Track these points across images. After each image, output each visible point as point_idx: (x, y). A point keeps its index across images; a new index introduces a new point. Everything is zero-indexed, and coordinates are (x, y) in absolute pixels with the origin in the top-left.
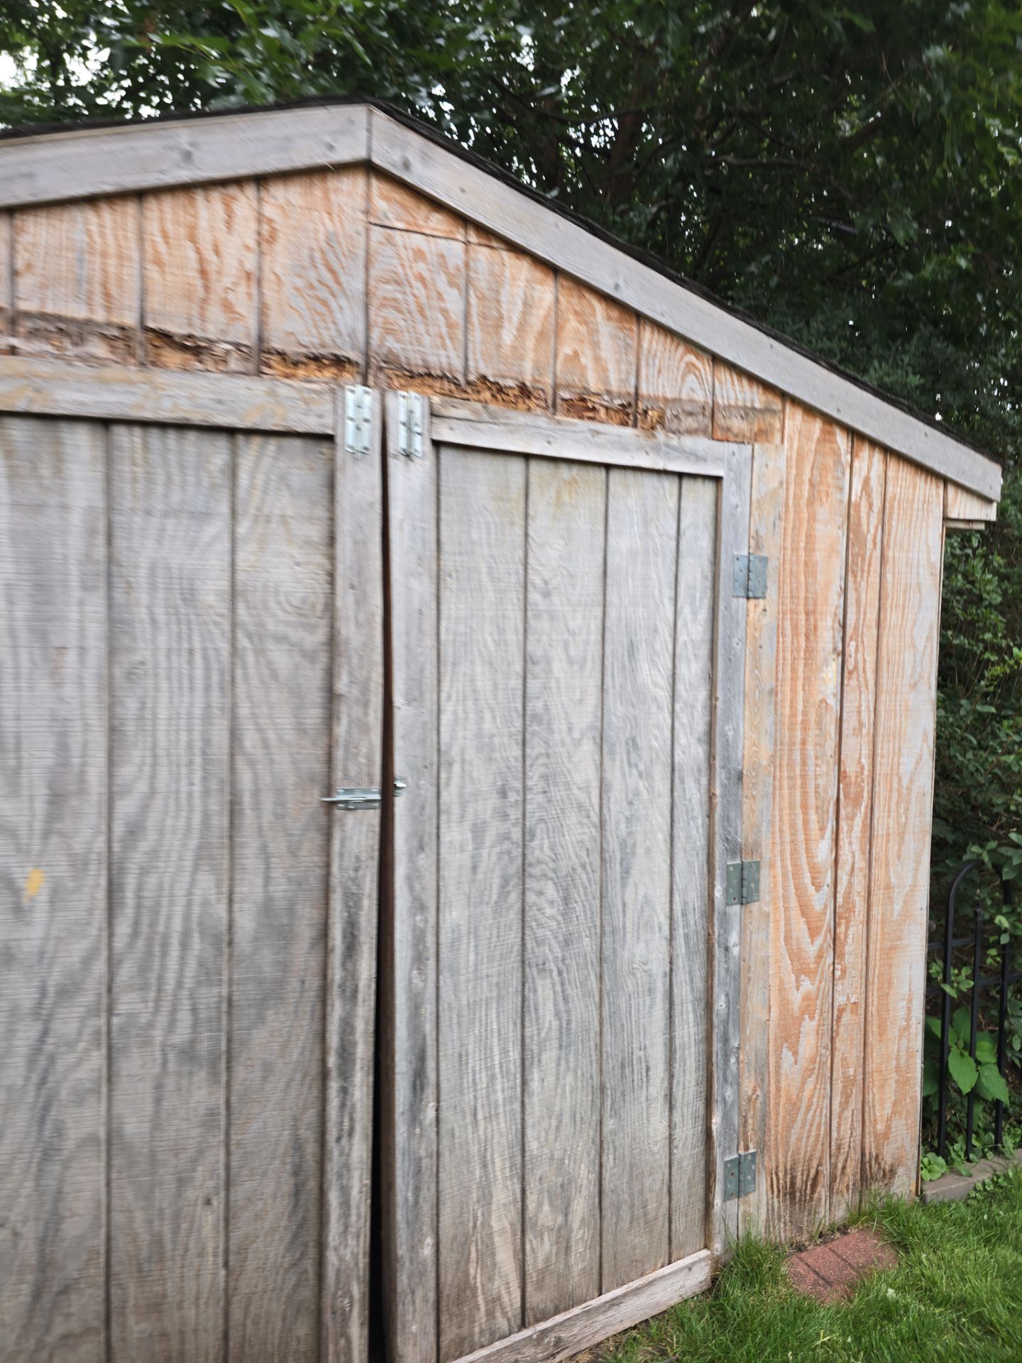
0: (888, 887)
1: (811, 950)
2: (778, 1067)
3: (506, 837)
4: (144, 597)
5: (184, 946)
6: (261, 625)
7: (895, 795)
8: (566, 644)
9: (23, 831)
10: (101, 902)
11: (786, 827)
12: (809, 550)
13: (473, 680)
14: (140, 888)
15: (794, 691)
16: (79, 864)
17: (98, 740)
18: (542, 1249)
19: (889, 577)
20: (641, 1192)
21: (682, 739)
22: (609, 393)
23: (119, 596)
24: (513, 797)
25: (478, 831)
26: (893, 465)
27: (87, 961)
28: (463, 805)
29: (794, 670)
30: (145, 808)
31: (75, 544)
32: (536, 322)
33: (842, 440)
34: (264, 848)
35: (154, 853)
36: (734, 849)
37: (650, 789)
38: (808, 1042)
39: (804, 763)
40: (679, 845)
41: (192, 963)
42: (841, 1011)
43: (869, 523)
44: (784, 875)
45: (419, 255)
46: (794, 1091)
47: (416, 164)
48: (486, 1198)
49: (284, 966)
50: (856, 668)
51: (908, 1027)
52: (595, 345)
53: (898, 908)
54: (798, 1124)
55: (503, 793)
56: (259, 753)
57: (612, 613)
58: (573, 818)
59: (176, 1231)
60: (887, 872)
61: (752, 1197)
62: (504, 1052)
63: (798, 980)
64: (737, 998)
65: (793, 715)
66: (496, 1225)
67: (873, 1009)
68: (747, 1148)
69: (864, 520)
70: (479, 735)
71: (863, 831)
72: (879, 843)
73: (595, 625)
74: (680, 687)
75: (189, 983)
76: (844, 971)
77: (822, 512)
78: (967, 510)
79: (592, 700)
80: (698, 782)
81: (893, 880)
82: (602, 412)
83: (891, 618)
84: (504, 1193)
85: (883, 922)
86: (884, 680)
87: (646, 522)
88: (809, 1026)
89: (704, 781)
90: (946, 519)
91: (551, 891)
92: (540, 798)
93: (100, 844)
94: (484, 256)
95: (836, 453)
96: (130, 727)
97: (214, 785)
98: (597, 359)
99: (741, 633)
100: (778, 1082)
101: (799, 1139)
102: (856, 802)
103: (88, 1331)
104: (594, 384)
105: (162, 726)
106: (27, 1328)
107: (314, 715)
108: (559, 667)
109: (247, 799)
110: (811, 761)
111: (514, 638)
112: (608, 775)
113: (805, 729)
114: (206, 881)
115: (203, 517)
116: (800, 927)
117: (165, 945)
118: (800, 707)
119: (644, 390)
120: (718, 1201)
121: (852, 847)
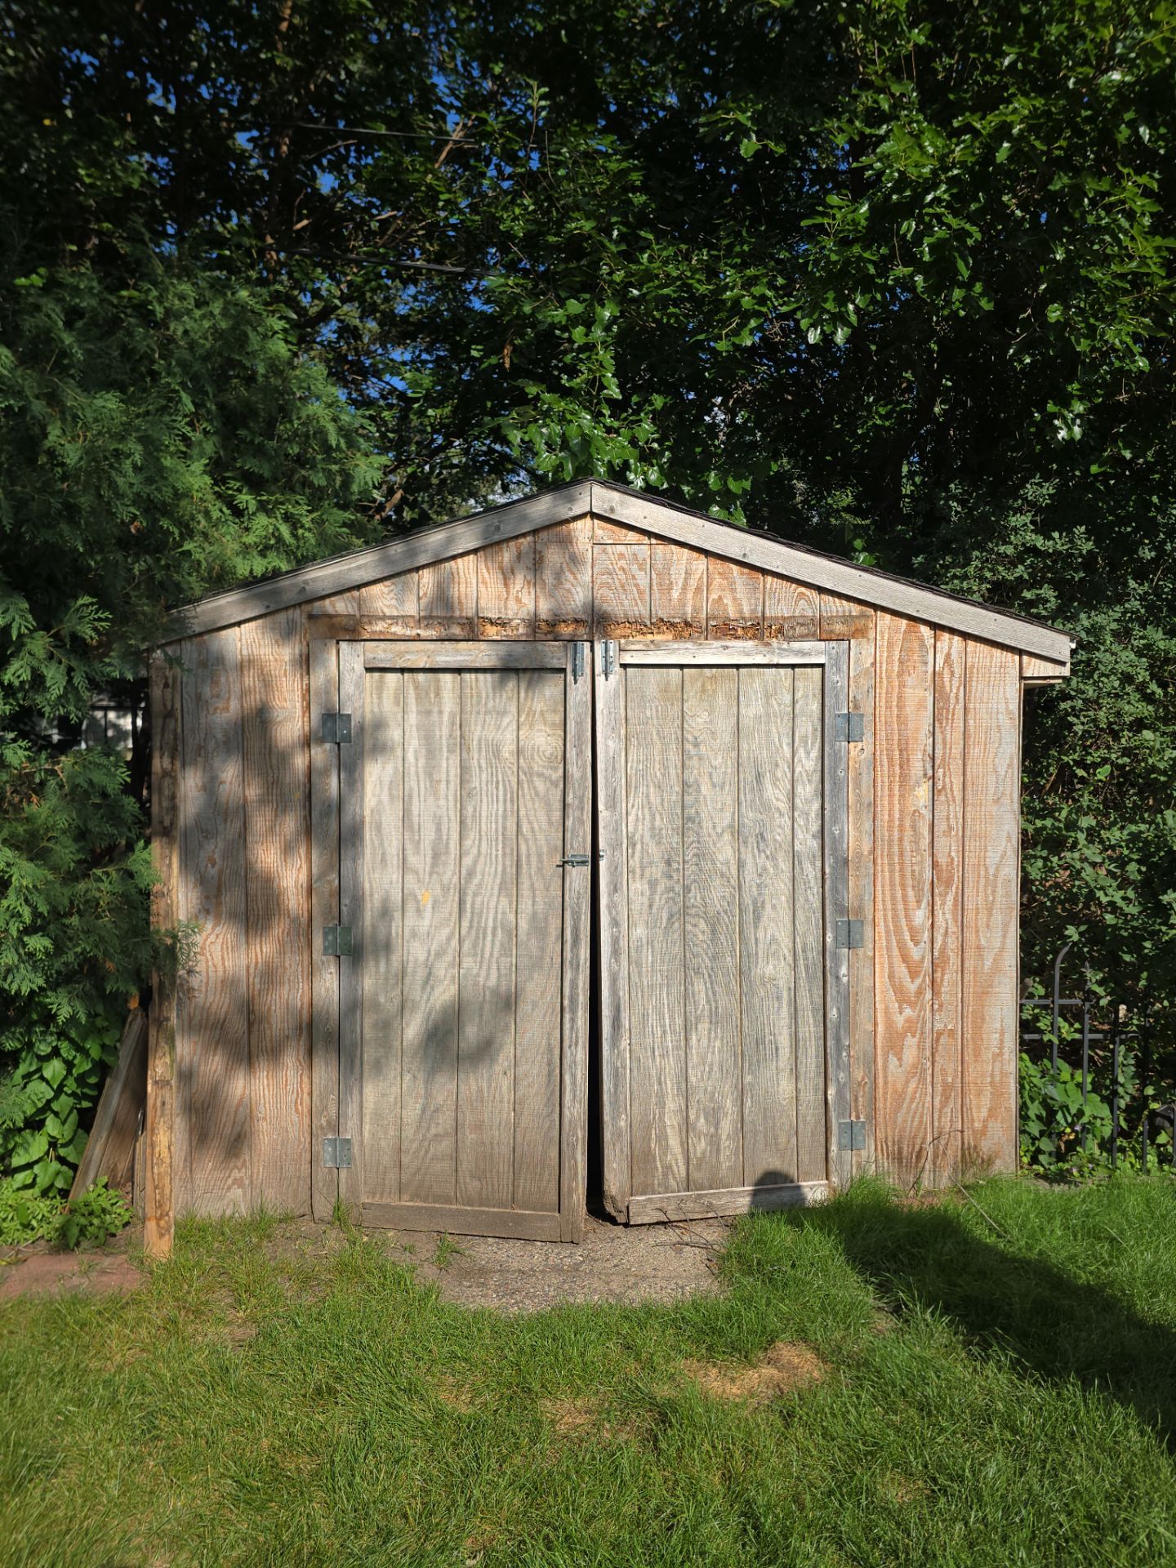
0: (979, 947)
1: (912, 987)
2: (885, 1067)
3: (671, 889)
4: (476, 756)
5: (494, 934)
6: (530, 768)
7: (982, 881)
8: (710, 775)
9: (421, 872)
10: (456, 910)
11: (888, 898)
12: (901, 706)
13: (648, 796)
14: (473, 903)
15: (891, 803)
16: (446, 890)
17: (455, 827)
18: (700, 1146)
19: (971, 722)
20: (773, 1128)
21: (800, 835)
22: (743, 618)
23: (465, 755)
24: (675, 866)
25: (653, 884)
26: (971, 643)
27: (449, 939)
28: (643, 868)
29: (890, 790)
30: (475, 862)
31: (445, 731)
32: (693, 583)
33: (925, 631)
34: (532, 885)
35: (480, 886)
36: (841, 910)
37: (776, 866)
38: (910, 1054)
39: (901, 854)
40: (798, 906)
41: (498, 944)
42: (940, 1034)
43: (952, 686)
44: (887, 932)
45: (622, 556)
46: (899, 1087)
47: (618, 509)
48: (662, 1105)
49: (542, 950)
50: (944, 787)
51: (1001, 1054)
52: (733, 591)
53: (988, 963)
54: (904, 1110)
55: (668, 863)
56: (529, 836)
57: (744, 754)
58: (717, 881)
59: (489, 1086)
60: (977, 936)
61: (864, 1153)
62: (672, 1018)
63: (900, 1007)
64: (846, 1012)
65: (891, 821)
66: (668, 1123)
67: (968, 1036)
68: (858, 1117)
69: (947, 684)
70: (653, 828)
71: (955, 905)
72: (970, 915)
73: (732, 762)
74: (798, 801)
75: (496, 955)
76: (941, 1006)
77: (910, 680)
78: (1037, 669)
79: (731, 809)
80: (813, 864)
81: (983, 942)
82: (740, 632)
83: (975, 751)
84: (672, 1104)
85: (975, 973)
86: (969, 796)
87: (767, 697)
88: (911, 1041)
89: (819, 864)
90: (1022, 678)
91: (702, 925)
92: (694, 868)
93: (455, 880)
94: (661, 549)
95: (921, 639)
96: (469, 821)
97: (508, 851)
98: (735, 599)
99: (843, 765)
100: (886, 1077)
101: (905, 1121)
102: (948, 884)
103: (446, 1134)
104: (732, 613)
105: (484, 820)
106: (418, 1128)
107: (558, 814)
108: (706, 789)
109: (524, 859)
110: (908, 854)
111: (674, 772)
112: (743, 856)
113: (902, 831)
114: (504, 902)
115: (504, 713)
116: (902, 970)
117: (485, 934)
118: (897, 816)
119: (768, 614)
120: (834, 1148)
121: (945, 916)
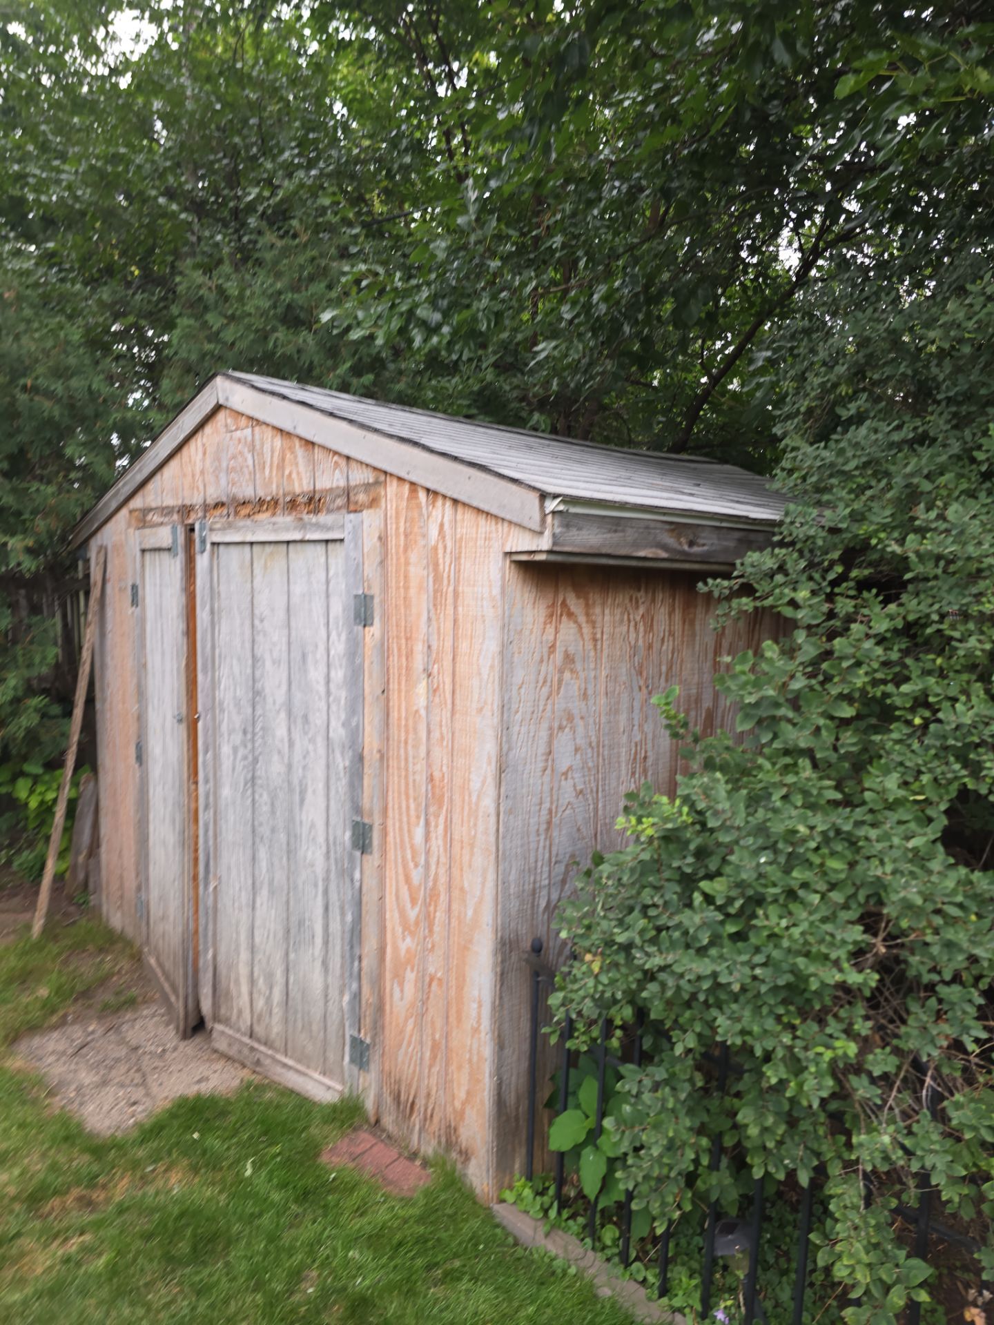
7: (466, 809)
11: (396, 806)
12: (407, 588)
13: (232, 666)
15: (400, 699)
18: (260, 1004)
19: (460, 609)
20: (309, 1014)
21: (333, 723)
22: (303, 493)
24: (249, 736)
25: (235, 750)
26: (460, 512)
28: (229, 734)
29: (399, 683)
32: (275, 461)
36: (356, 808)
38: (409, 990)
39: (406, 759)
43: (445, 562)
44: (395, 844)
45: (239, 441)
48: (238, 952)
51: (478, 1030)
52: (297, 465)
53: (470, 913)
54: (403, 1050)
55: (245, 732)
57: (293, 633)
58: (276, 758)
60: (461, 875)
61: (367, 1076)
62: (246, 877)
65: (400, 719)
66: (241, 971)
68: (365, 1036)
70: (235, 698)
71: (445, 830)
72: (456, 848)
73: (284, 640)
74: (332, 686)
77: (413, 557)
78: (523, 543)
79: (284, 687)
80: (342, 755)
81: (466, 885)
82: (303, 507)
84: (244, 955)
85: (459, 920)
86: (457, 701)
87: (309, 574)
88: (410, 976)
90: (505, 553)
94: (257, 430)
95: (420, 506)
98: (298, 473)
101: (403, 1063)
102: (440, 804)
104: (297, 488)
110: (411, 759)
113: (407, 732)
116: (405, 892)
118: (403, 714)
119: (317, 487)
121: (437, 843)
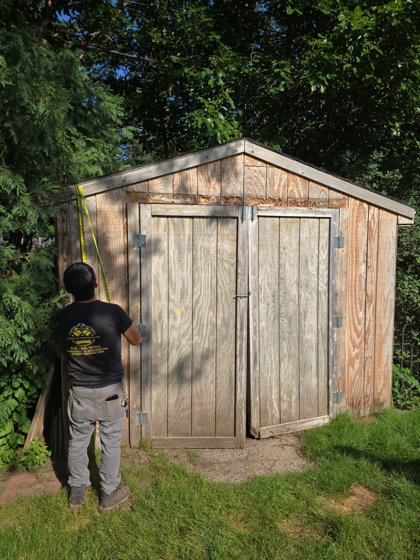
0: (381, 325)
1: (358, 341)
2: (348, 371)
3: (275, 307)
4: (199, 253)
5: (207, 326)
6: (222, 258)
7: (383, 300)
8: (289, 261)
9: (176, 301)
10: (191, 317)
11: (350, 308)
12: (356, 235)
13: (266, 269)
14: (198, 314)
15: (352, 272)
16: (186, 309)
17: (190, 283)
18: (285, 406)
19: (380, 241)
20: (310, 397)
21: (320, 284)
22: (301, 198)
23: (194, 253)
24: (276, 297)
25: (268, 305)
26: (381, 211)
27: (188, 329)
28: (264, 299)
29: (352, 266)
30: (199, 297)
31: (186, 243)
32: (283, 183)
33: (365, 205)
34: (223, 306)
35: (201, 307)
36: (335, 313)
37: (312, 297)
38: (357, 366)
39: (355, 291)
40: (319, 311)
41: (208, 330)
42: (367, 358)
43: (374, 227)
44: (350, 321)
45: (255, 171)
46: (353, 378)
47: (255, 152)
48: (271, 391)
49: (227, 332)
50: (370, 266)
51: (387, 364)
52: (297, 187)
53: (384, 331)
54: (354, 387)
55: (274, 296)
56: (222, 286)
57: (301, 253)
58: (291, 303)
59: (205, 388)
60: (381, 321)
61: (341, 404)
62: (275, 357)
63: (354, 349)
64: (335, 352)
65: (352, 278)
66: (273, 398)
67: (376, 358)
68: (339, 391)
69: (373, 226)
70: (268, 282)
71: (373, 310)
72: (378, 313)
73: (297, 256)
74: (320, 271)
75: (208, 335)
76: (368, 348)
77: (360, 224)
78: (403, 221)
79: (296, 275)
80: (325, 295)
81: (382, 323)
82: (299, 204)
83: (381, 252)
84: (275, 391)
85: (380, 335)
86: (379, 269)
87: (310, 230)
88: (357, 361)
89: (327, 295)
90: (398, 224)
91: (286, 320)
92: (283, 298)
93: (191, 304)
94: (270, 169)
95: (364, 209)
96: (196, 280)
97: (213, 292)
98: (298, 191)
99: (336, 257)
100: (348, 375)
101: (355, 391)
102: (371, 302)
103: (187, 408)
104: (297, 196)
105: (203, 280)
106: (175, 406)
107: (233, 277)
108: (287, 266)
109: (219, 295)
110: (357, 291)
111: (276, 260)
112: (300, 293)
113: (355, 282)
114: (211, 313)
115: (211, 235)
116: (354, 335)
117: (203, 327)
118: (354, 276)
119: (310, 197)
120: (331, 403)
121: (370, 314)
